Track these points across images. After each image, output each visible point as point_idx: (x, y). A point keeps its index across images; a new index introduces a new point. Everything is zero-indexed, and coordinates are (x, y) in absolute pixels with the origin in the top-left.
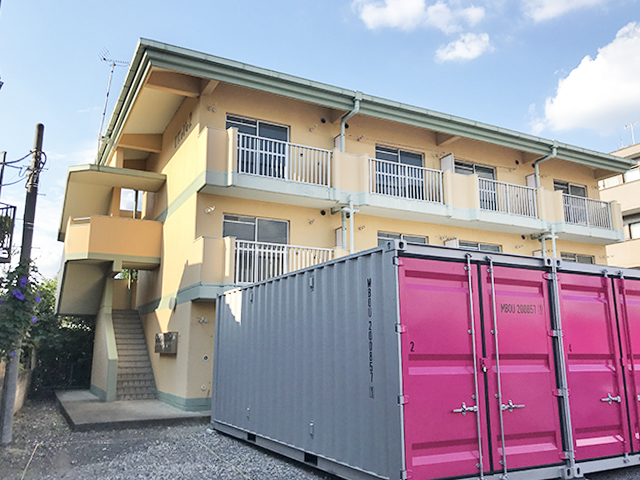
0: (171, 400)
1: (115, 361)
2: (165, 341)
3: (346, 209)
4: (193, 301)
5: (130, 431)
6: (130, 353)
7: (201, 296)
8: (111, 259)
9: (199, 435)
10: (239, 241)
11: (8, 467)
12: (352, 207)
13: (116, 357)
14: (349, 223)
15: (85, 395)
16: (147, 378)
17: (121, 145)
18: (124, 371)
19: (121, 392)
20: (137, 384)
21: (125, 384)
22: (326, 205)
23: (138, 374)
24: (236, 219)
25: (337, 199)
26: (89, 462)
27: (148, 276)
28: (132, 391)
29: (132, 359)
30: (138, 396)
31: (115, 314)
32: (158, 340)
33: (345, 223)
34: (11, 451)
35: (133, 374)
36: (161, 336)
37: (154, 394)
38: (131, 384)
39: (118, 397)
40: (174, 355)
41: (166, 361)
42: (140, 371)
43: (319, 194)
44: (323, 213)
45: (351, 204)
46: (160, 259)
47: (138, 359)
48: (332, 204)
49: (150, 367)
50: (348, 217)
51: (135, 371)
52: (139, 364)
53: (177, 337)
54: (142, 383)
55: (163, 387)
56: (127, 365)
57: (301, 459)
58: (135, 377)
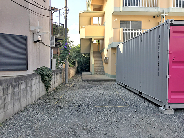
0: (108, 75)
1: (93, 64)
2: (106, 59)
3: (162, 14)
4: (112, 48)
5: (95, 82)
6: (98, 63)
7: (113, 46)
8: (91, 38)
9: (113, 84)
10: (124, 29)
11: (65, 88)
12: (165, 13)
13: (94, 64)
14: (163, 19)
15: (88, 73)
16: (102, 69)
17: (92, 4)
18: (96, 67)
19: (96, 72)
20: (100, 71)
21: (97, 70)
22: (155, 14)
23: (100, 68)
24: (124, 22)
25: (159, 11)
26: (83, 88)
27: (102, 42)
28: (98, 72)
29: (98, 64)
30: (100, 74)
31: (94, 52)
32: (104, 59)
33: (162, 19)
34: (67, 85)
35: (99, 68)
36: (105, 58)
37: (104, 73)
38: (98, 70)
39: (95, 74)
40: (108, 63)
41: (106, 64)
42: (101, 67)
43: (152, 10)
44: (154, 17)
45: (165, 12)
46: (104, 37)
47: (100, 64)
48: (157, 13)
49: (103, 66)
50: (163, 17)
51: (99, 67)
52: (100, 66)
53: (108, 58)
54: (101, 70)
55: (106, 72)
56: (97, 66)
57: (138, 93)
58: (99, 69)
